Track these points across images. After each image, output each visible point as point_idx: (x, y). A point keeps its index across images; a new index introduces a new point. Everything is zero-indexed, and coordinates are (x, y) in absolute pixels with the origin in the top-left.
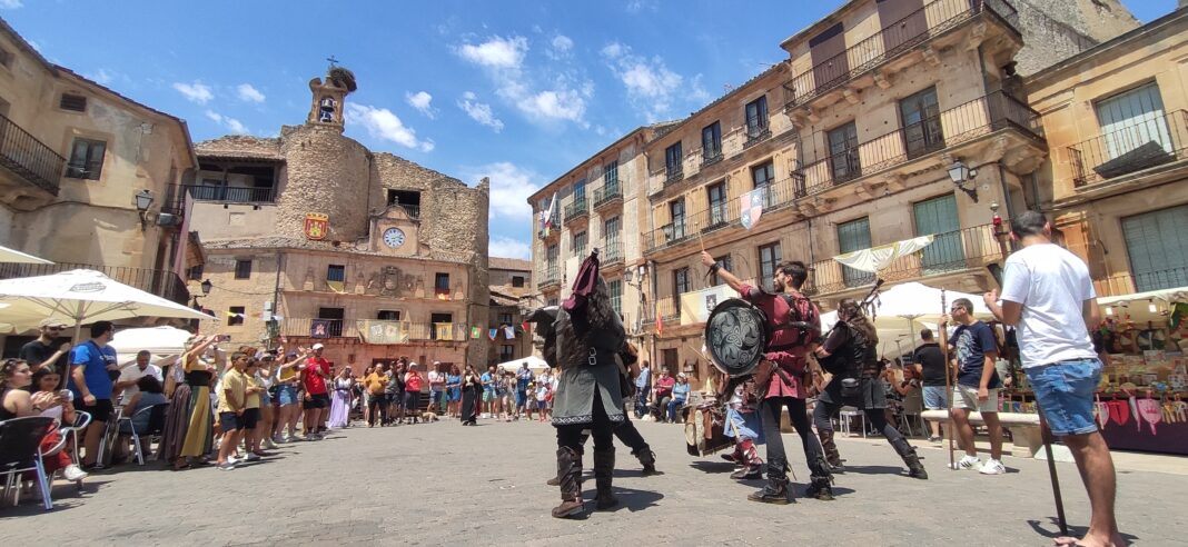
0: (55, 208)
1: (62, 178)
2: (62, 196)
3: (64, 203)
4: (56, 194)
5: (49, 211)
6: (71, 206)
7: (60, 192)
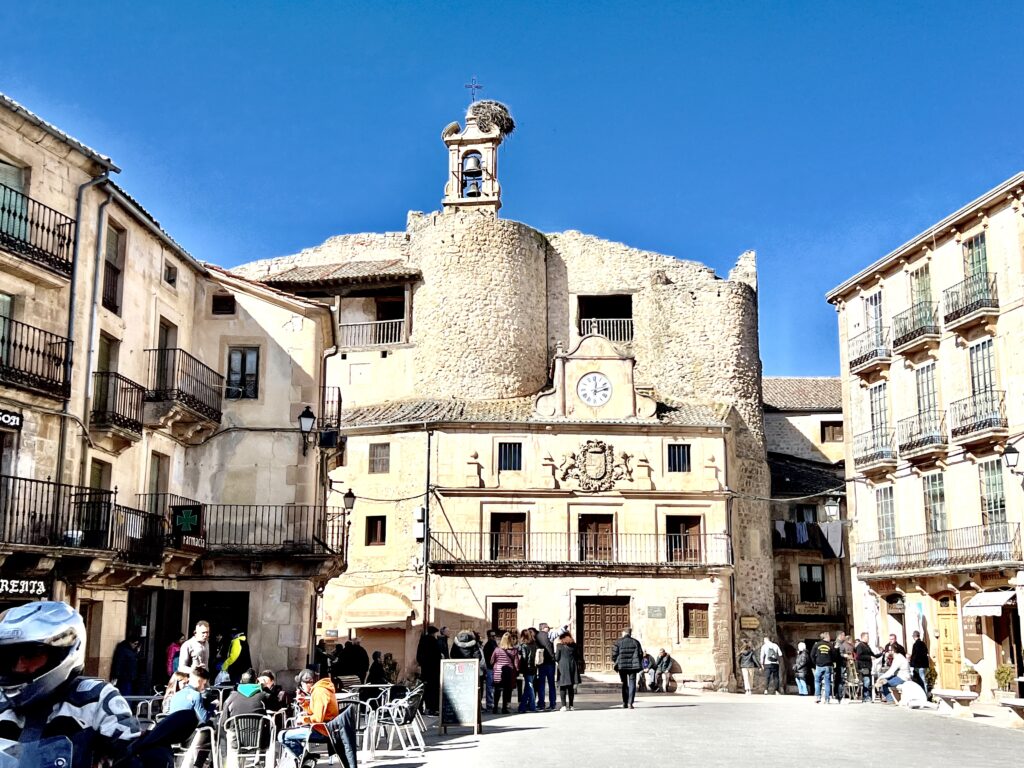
0: (221, 438)
1: (224, 401)
2: (225, 423)
3: (228, 431)
4: (219, 421)
5: (215, 442)
6: (234, 434)
7: (223, 418)
